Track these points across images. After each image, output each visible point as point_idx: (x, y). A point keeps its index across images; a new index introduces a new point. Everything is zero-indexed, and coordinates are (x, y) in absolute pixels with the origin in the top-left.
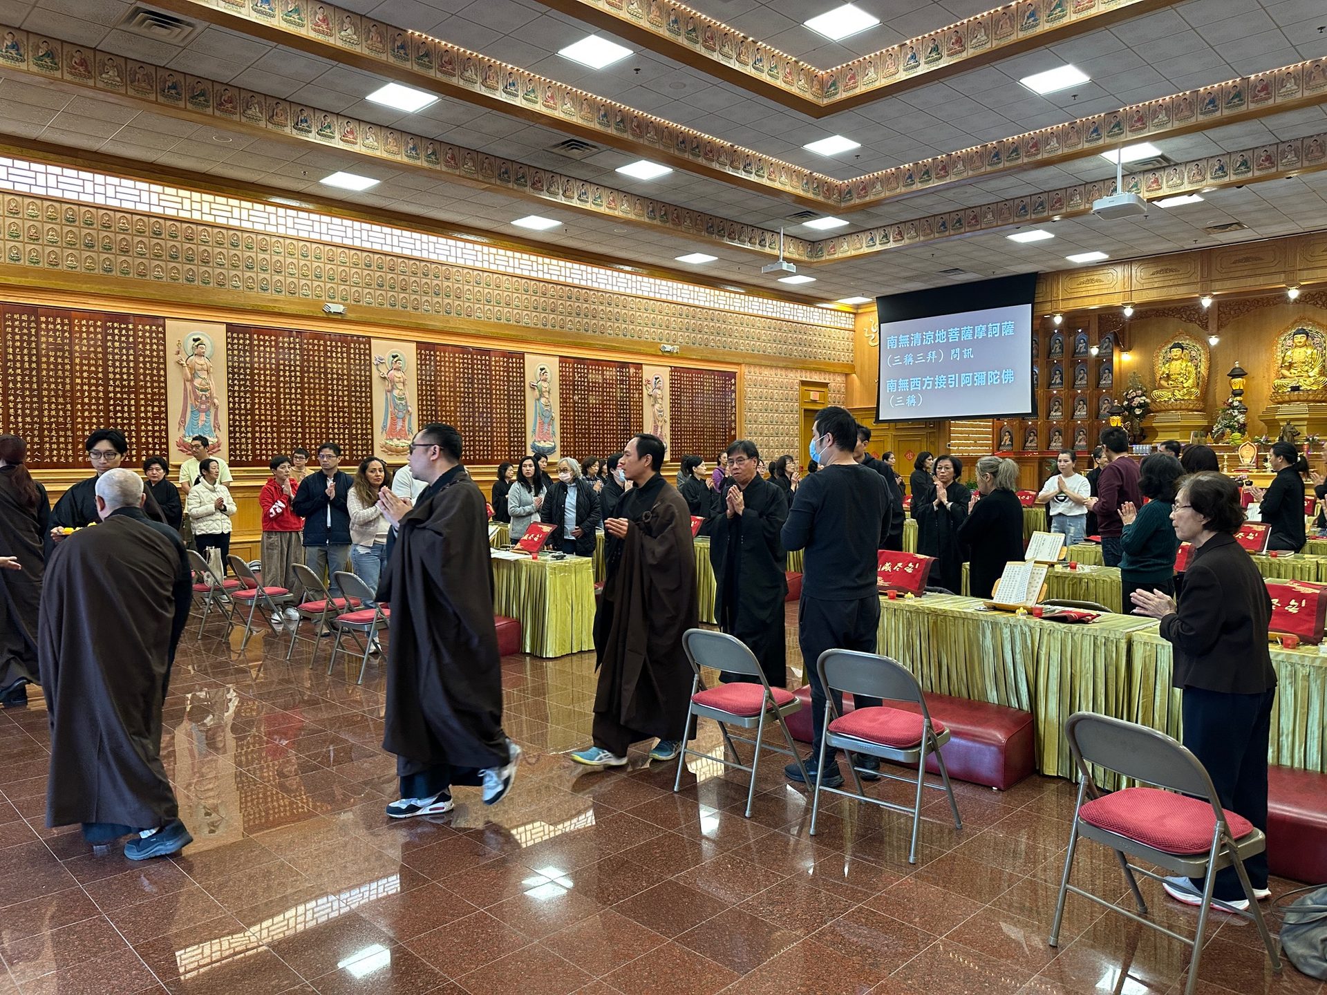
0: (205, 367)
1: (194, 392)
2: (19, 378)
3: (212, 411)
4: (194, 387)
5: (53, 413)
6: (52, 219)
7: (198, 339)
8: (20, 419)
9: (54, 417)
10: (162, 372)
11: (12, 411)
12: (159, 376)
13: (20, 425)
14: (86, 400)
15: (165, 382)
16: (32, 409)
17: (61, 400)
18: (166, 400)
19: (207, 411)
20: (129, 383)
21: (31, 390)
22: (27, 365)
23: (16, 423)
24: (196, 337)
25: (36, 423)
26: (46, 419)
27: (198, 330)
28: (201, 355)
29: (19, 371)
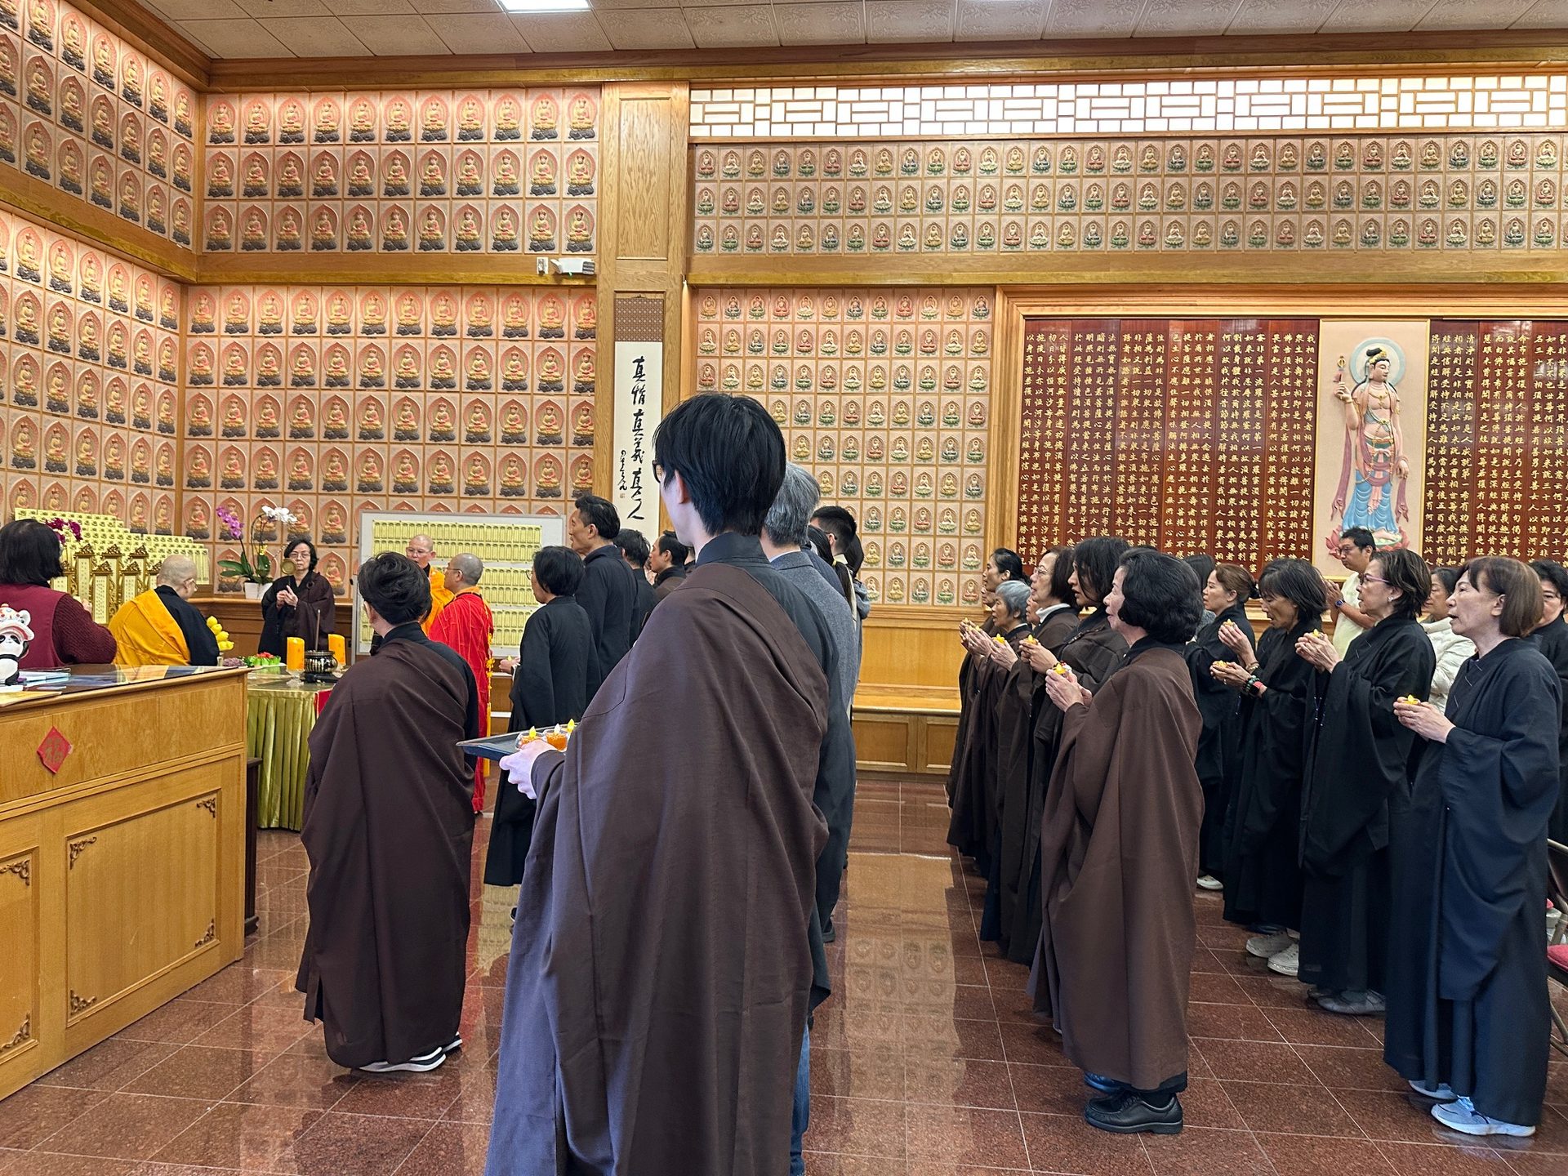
0: (1387, 402)
1: (1364, 449)
2: (1086, 436)
3: (1395, 484)
4: (1364, 440)
5: (1132, 489)
6: (1149, 169)
7: (1378, 351)
8: (1083, 500)
9: (1132, 495)
10: (1309, 416)
11: (1073, 487)
12: (1304, 422)
13: (1084, 508)
14: (1183, 467)
15: (1314, 432)
16: (1101, 484)
17: (1144, 468)
18: (1312, 465)
19: (1385, 484)
20: (1253, 437)
21: (1102, 452)
22: (1099, 413)
23: (1078, 506)
24: (1372, 348)
25: (1106, 505)
26: (1120, 500)
27: (1376, 334)
28: (1379, 380)
29: (1087, 424)
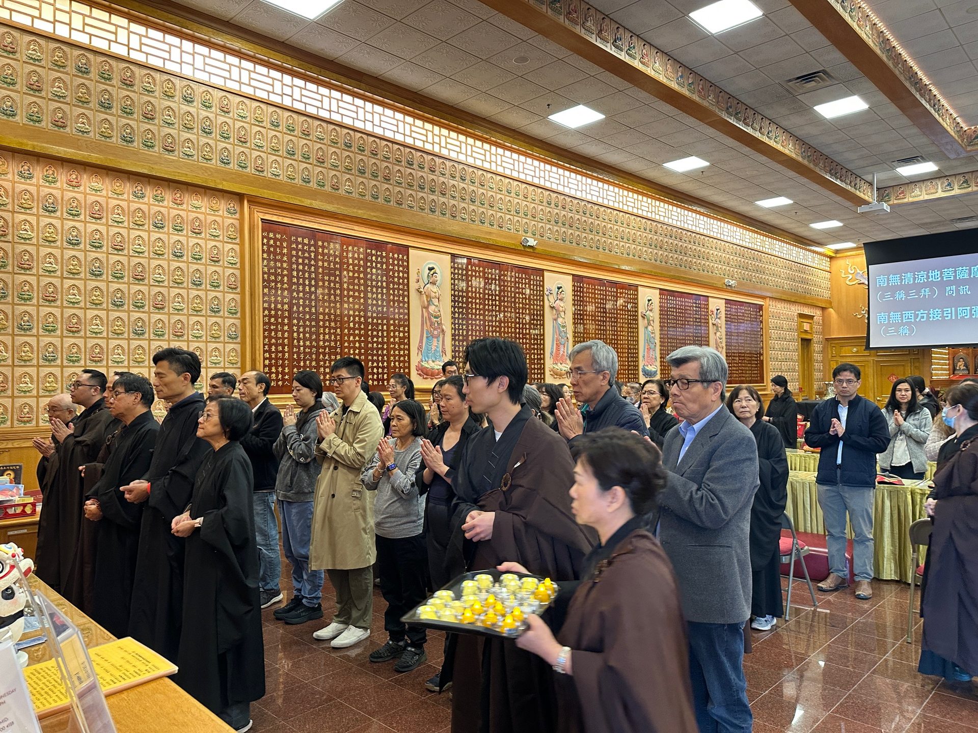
0: (437, 294)
1: (430, 319)
2: (301, 302)
3: (441, 336)
4: (429, 313)
5: (327, 337)
6: (334, 143)
7: (433, 268)
8: (301, 343)
9: (327, 341)
10: (406, 299)
11: (295, 334)
12: (404, 302)
13: (302, 348)
14: (352, 325)
15: (408, 308)
16: (311, 333)
17: (333, 324)
18: (408, 326)
19: (437, 337)
20: (383, 309)
21: (310, 313)
22: (307, 288)
23: (299, 347)
24: (431, 266)
25: (314, 347)
26: (321, 343)
28: (434, 283)
29: (301, 295)
